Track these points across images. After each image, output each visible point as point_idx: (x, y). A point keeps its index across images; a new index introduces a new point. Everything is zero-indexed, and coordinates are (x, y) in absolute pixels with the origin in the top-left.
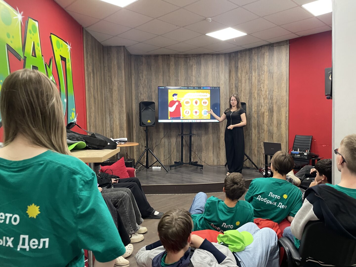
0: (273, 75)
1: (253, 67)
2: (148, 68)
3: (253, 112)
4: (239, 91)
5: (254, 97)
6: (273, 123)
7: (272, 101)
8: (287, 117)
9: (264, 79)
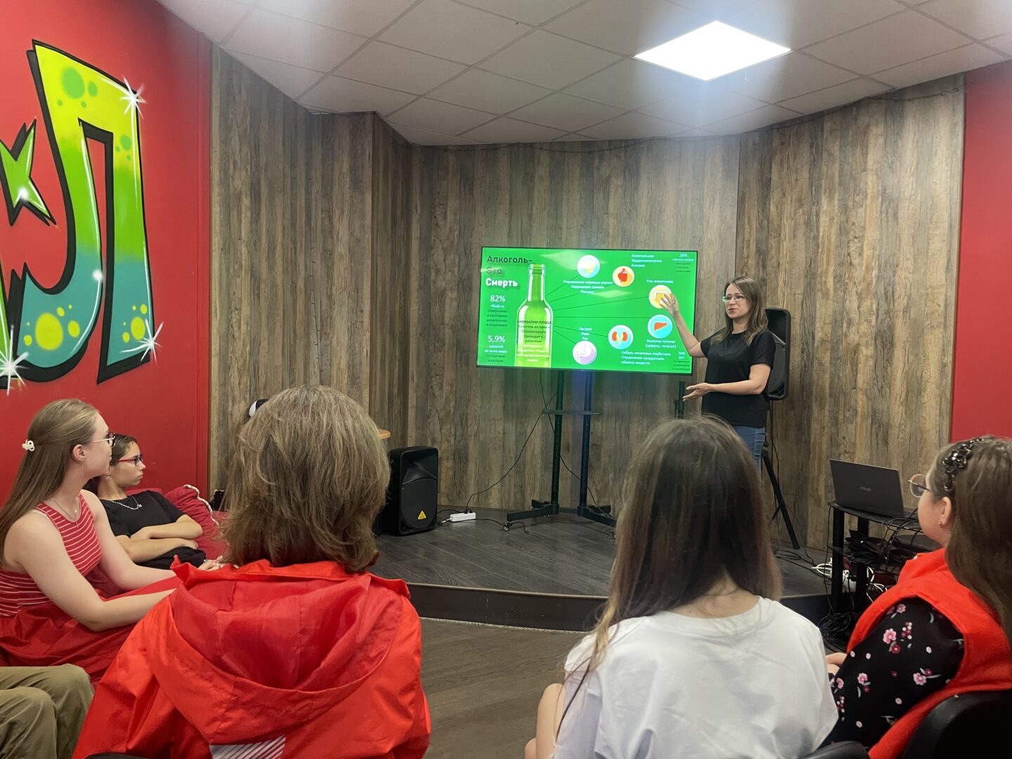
0: (897, 207)
1: (823, 182)
2: (465, 188)
3: (816, 344)
4: (769, 269)
5: (821, 290)
6: (890, 389)
7: (892, 306)
8: (945, 365)
9: (862, 225)
